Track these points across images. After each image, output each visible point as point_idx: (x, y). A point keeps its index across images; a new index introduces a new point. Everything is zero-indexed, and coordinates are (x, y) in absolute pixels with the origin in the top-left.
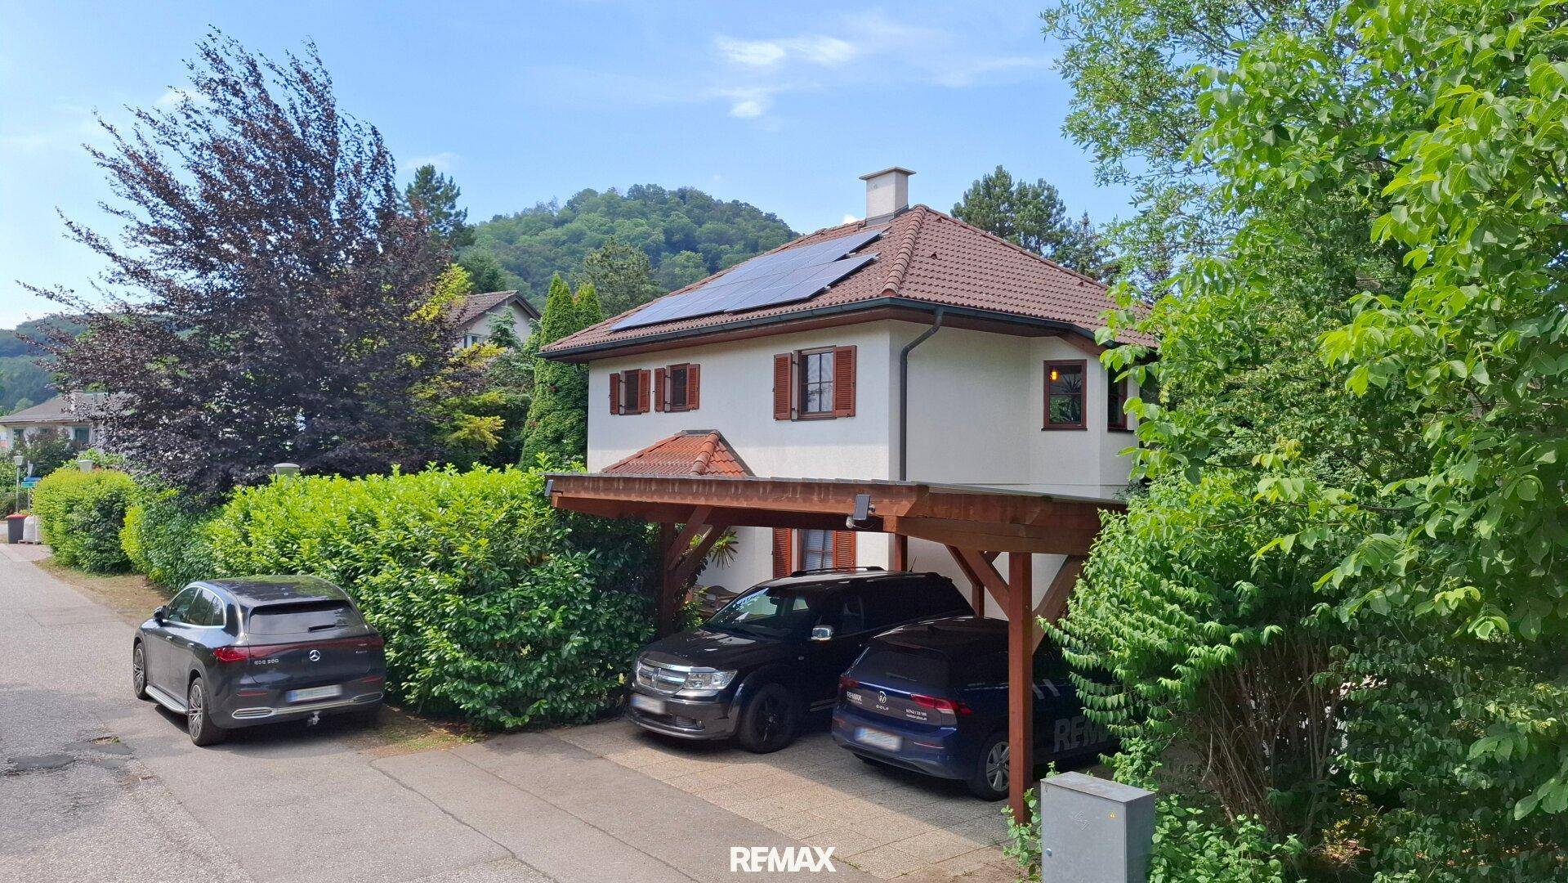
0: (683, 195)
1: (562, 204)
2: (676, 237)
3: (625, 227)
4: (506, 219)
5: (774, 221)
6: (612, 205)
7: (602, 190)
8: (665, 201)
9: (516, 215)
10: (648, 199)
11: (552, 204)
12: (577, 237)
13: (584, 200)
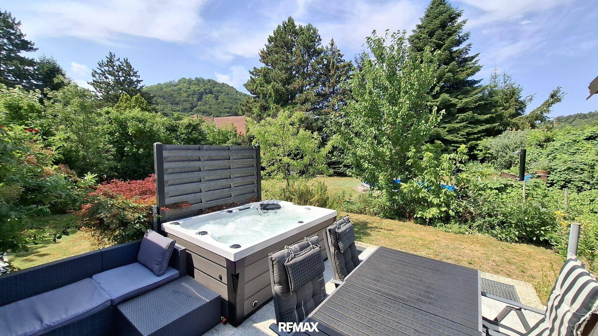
0: (209, 81)
1: (177, 81)
2: (207, 91)
3: (193, 88)
4: (161, 84)
5: (233, 88)
6: (190, 82)
7: (187, 78)
8: (204, 82)
9: (164, 84)
10: (199, 81)
11: (173, 81)
12: (180, 89)
13: (183, 80)
